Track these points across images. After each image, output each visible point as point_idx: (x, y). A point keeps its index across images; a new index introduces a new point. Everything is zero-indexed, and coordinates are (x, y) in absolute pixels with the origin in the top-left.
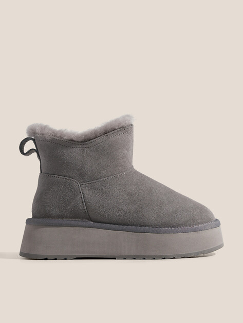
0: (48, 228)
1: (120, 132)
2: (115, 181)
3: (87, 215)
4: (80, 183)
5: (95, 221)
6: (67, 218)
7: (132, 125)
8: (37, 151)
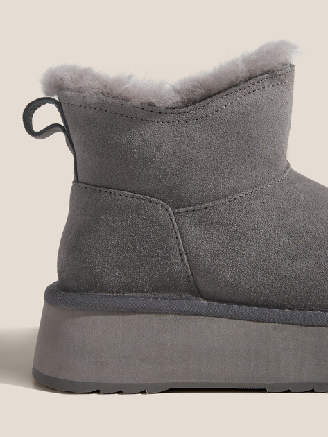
0: (100, 317)
1: (266, 83)
2: (259, 202)
3: (192, 284)
4: (172, 208)
5: (210, 299)
6: (143, 292)
7: (292, 66)
8: (65, 129)
